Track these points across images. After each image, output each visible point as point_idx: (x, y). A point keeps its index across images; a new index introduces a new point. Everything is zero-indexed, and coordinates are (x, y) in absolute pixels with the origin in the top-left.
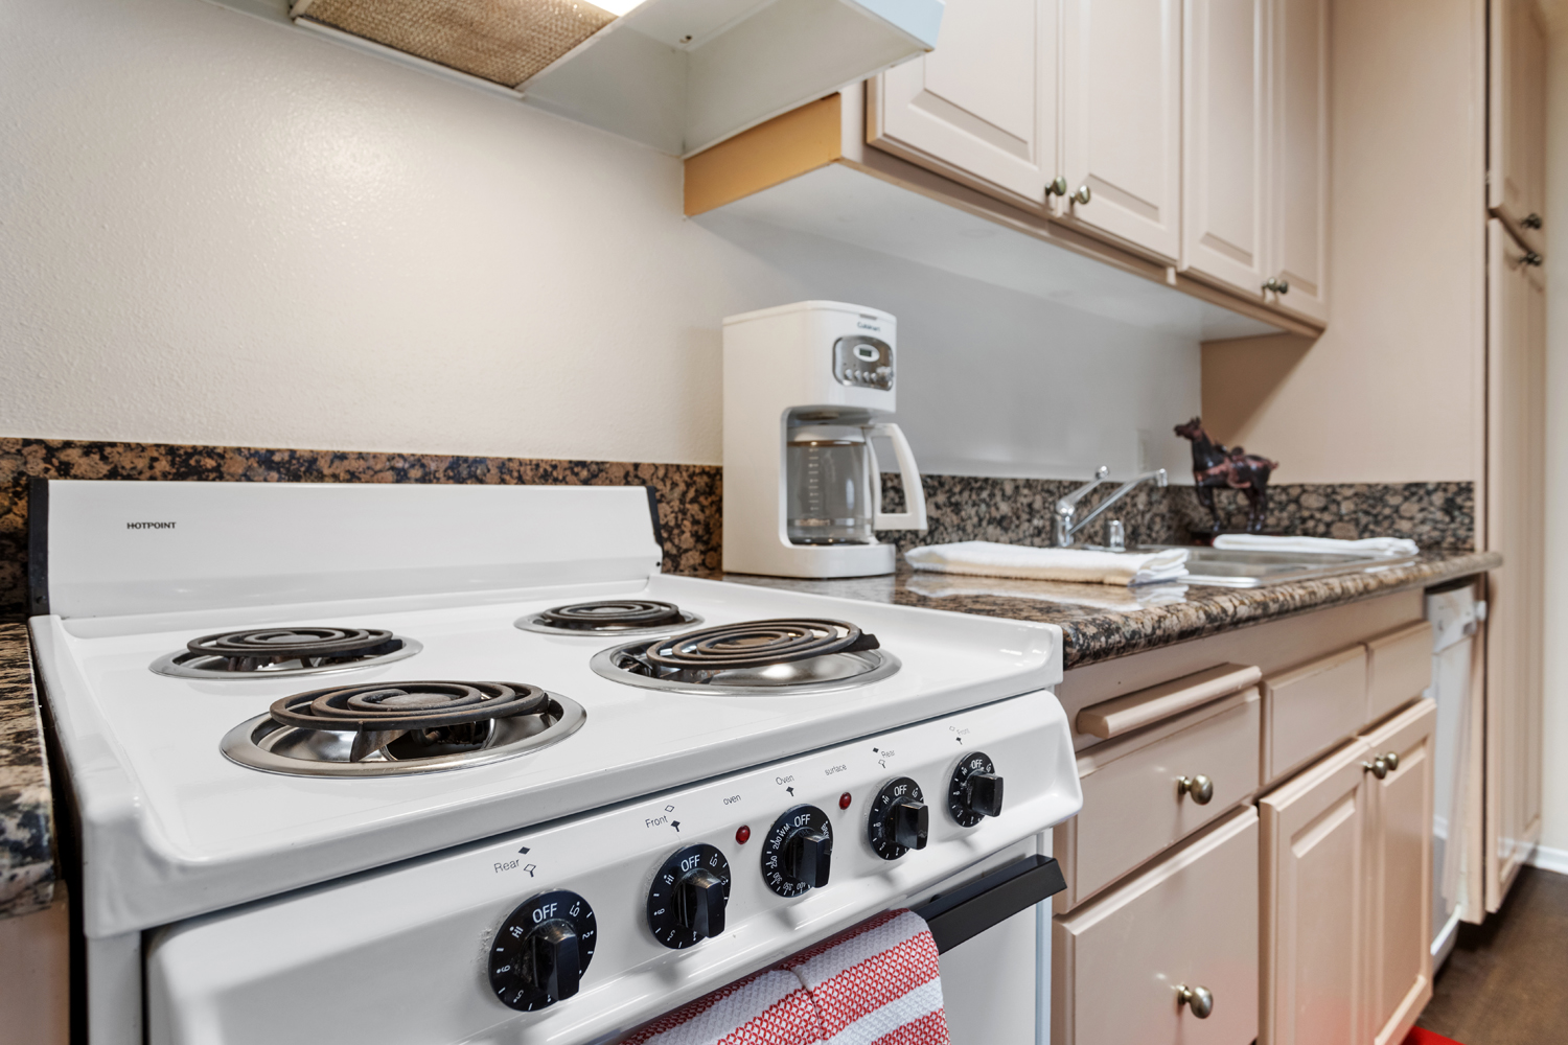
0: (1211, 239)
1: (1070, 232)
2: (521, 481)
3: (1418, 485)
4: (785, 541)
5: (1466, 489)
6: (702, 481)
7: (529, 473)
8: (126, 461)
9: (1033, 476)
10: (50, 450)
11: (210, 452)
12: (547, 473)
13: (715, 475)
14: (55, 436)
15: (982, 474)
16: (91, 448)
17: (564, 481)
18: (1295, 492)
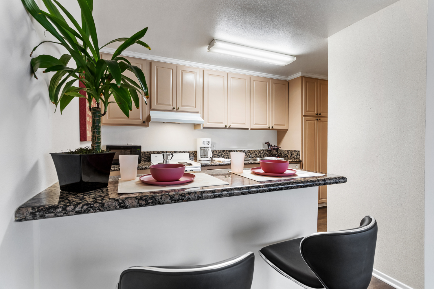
0: (256, 124)
1: (229, 128)
2: (179, 153)
3: (295, 151)
4: (200, 157)
5: (299, 152)
6: (195, 152)
7: (180, 152)
8: (155, 152)
9: (239, 150)
10: (151, 152)
11: (159, 152)
12: (181, 152)
13: (196, 151)
14: (151, 151)
15: (231, 150)
16: (153, 152)
17: (183, 153)
18: (285, 151)
